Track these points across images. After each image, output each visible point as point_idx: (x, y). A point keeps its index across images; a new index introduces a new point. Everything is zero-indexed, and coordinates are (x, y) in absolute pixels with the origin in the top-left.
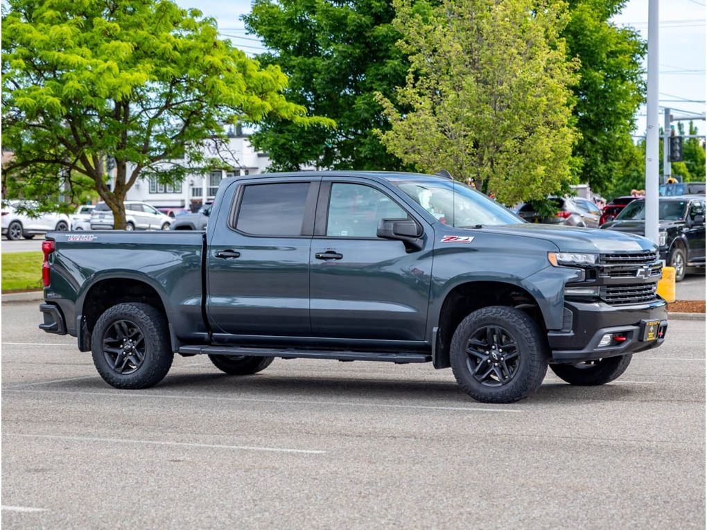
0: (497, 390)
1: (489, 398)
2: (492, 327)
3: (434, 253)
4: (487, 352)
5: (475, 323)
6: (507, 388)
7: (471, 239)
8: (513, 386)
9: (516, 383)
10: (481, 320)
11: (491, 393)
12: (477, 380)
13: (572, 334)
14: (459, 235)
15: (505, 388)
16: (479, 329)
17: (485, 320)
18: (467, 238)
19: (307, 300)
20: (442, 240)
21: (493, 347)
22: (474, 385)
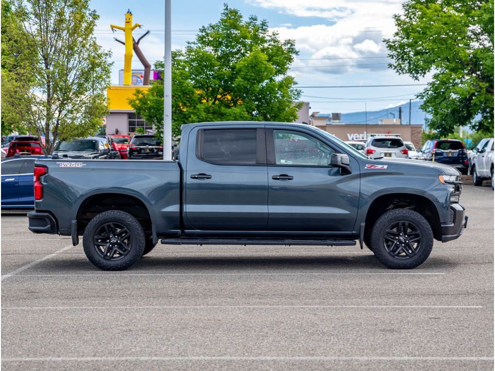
0: (408, 261)
1: (402, 266)
2: (402, 221)
3: (361, 176)
4: (397, 238)
5: (391, 219)
6: (413, 259)
7: (386, 167)
8: (418, 258)
9: (420, 256)
10: (395, 218)
11: (403, 263)
12: (392, 255)
13: (453, 225)
14: (377, 164)
15: (411, 260)
16: (393, 223)
17: (398, 217)
18: (383, 166)
19: (266, 206)
20: (366, 168)
21: (401, 234)
22: (390, 258)
